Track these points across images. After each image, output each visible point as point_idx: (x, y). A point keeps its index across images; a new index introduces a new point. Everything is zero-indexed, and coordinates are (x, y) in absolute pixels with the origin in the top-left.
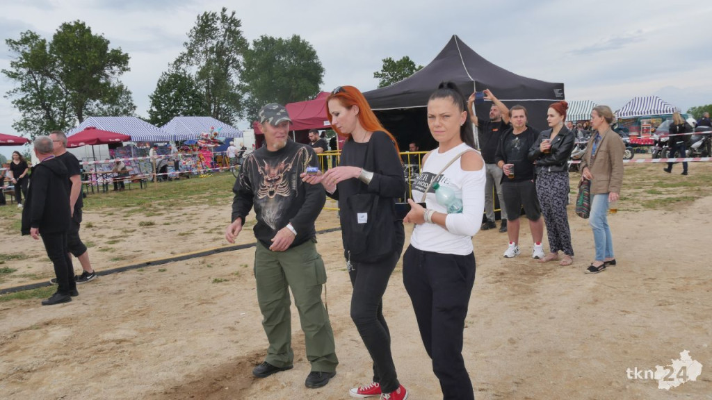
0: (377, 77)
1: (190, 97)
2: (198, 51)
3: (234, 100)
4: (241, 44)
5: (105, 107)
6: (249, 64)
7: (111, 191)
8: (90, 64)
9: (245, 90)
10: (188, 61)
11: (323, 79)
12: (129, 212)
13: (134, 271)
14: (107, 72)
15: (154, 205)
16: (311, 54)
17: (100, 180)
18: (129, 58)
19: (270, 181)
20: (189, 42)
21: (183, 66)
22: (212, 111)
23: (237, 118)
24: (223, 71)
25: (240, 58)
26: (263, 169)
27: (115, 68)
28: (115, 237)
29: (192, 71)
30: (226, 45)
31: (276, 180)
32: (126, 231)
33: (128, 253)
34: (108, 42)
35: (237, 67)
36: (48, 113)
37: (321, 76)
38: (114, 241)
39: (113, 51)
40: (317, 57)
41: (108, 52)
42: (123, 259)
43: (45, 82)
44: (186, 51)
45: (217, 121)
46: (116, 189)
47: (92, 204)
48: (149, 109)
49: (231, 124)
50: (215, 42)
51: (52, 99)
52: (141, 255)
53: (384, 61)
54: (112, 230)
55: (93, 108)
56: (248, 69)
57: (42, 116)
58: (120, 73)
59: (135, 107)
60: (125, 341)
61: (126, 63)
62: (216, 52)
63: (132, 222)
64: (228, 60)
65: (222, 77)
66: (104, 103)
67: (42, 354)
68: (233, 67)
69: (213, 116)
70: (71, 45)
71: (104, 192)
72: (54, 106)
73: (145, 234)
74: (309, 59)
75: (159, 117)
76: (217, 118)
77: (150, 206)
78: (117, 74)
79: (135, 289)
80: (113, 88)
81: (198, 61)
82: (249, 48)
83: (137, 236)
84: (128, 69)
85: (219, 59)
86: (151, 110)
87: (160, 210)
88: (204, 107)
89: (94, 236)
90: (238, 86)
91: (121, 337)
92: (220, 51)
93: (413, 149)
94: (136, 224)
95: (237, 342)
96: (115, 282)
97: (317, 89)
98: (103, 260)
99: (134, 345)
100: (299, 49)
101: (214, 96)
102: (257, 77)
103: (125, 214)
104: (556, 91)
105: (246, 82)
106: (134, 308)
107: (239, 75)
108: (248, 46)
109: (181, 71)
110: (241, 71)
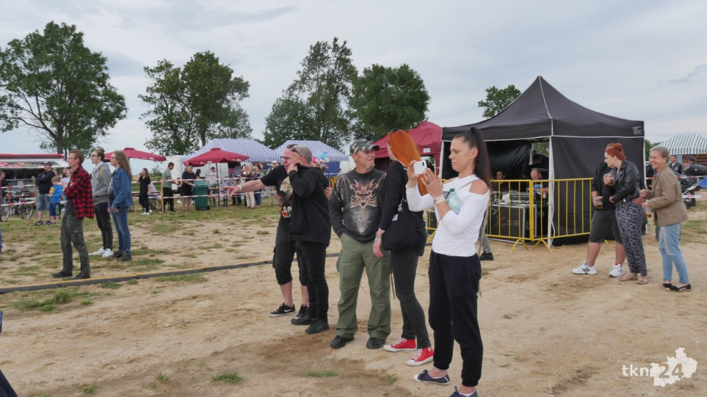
0: (482, 106)
1: (302, 121)
2: (310, 79)
3: (342, 125)
4: (350, 72)
5: (225, 129)
6: (357, 91)
7: (230, 205)
8: (215, 90)
9: (353, 116)
10: (301, 87)
11: (428, 106)
12: (247, 223)
13: (255, 267)
14: (229, 97)
15: (267, 218)
16: (419, 83)
17: (222, 195)
18: (249, 86)
19: (361, 195)
20: (302, 71)
21: (296, 92)
22: (321, 135)
23: (344, 142)
24: (333, 98)
25: (349, 85)
26: (355, 187)
27: (236, 94)
28: (238, 242)
29: (304, 96)
30: (336, 72)
31: (366, 195)
32: (246, 238)
33: (249, 254)
34: (232, 71)
35: (347, 94)
36: (175, 133)
37: (427, 103)
38: (237, 244)
39: (236, 79)
40: (424, 86)
41: (231, 80)
42: (246, 258)
43: (175, 105)
44: (299, 79)
45: (325, 145)
46: (234, 203)
47: (216, 215)
48: (265, 131)
49: (338, 148)
50: (326, 70)
51: (179, 121)
52: (260, 256)
53: (488, 90)
54: (234, 236)
55: (215, 130)
56: (357, 96)
57: (170, 136)
58: (240, 99)
59: (251, 130)
60: (252, 310)
61: (246, 90)
62: (327, 79)
63: (250, 231)
64: (338, 87)
65: (332, 102)
66: (224, 125)
67: (195, 314)
68: (342, 94)
69: (322, 141)
70: (200, 73)
71: (224, 205)
72: (181, 127)
73: (262, 240)
74: (416, 87)
75: (273, 139)
76: (325, 143)
77: (265, 219)
78: (237, 99)
79: (256, 279)
80: (234, 112)
81: (310, 88)
82: (359, 75)
83: (255, 242)
84: (248, 96)
85: (329, 86)
86: (266, 133)
87: (273, 222)
88: (313, 131)
89: (221, 240)
90: (346, 112)
91: (249, 308)
92: (331, 79)
93: (500, 177)
94: (253, 234)
95: (333, 316)
96: (240, 274)
97: (422, 116)
98: (230, 258)
99: (259, 313)
100: (406, 78)
101: (323, 121)
102: (364, 103)
103: (244, 225)
104: (635, 129)
105: (354, 108)
106: (257, 291)
107: (348, 101)
108: (357, 74)
109: (294, 97)
110: (350, 98)
